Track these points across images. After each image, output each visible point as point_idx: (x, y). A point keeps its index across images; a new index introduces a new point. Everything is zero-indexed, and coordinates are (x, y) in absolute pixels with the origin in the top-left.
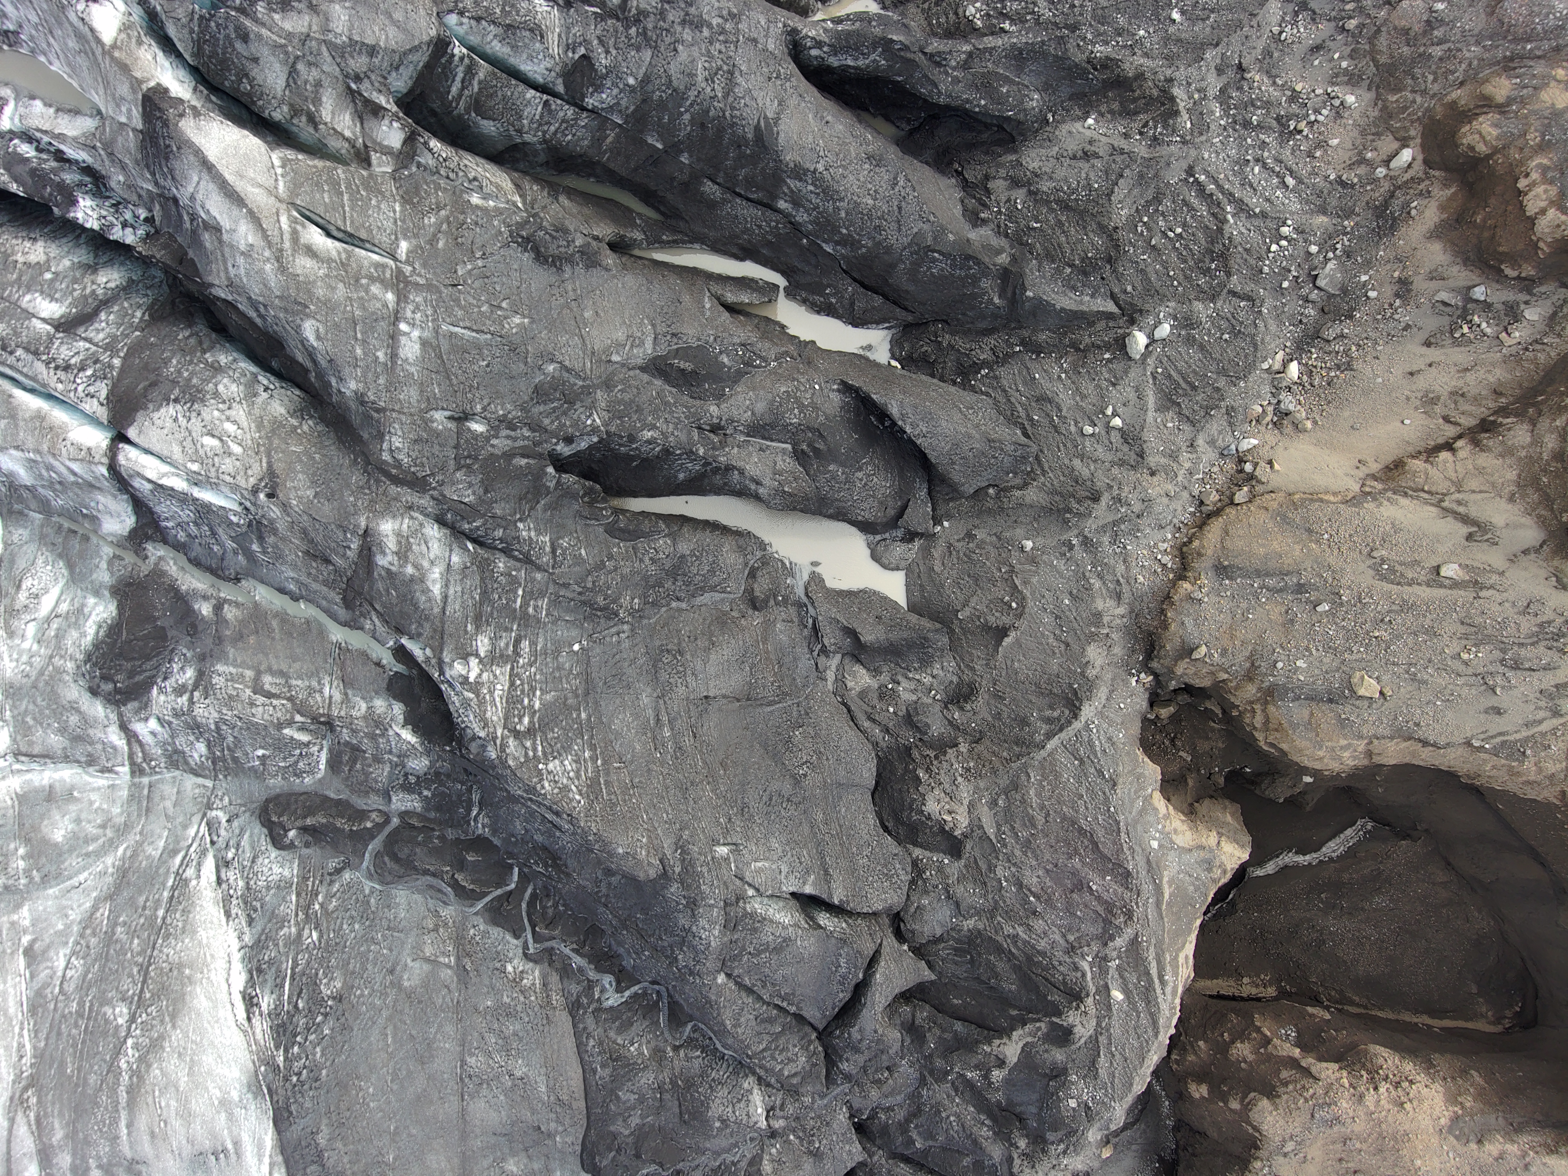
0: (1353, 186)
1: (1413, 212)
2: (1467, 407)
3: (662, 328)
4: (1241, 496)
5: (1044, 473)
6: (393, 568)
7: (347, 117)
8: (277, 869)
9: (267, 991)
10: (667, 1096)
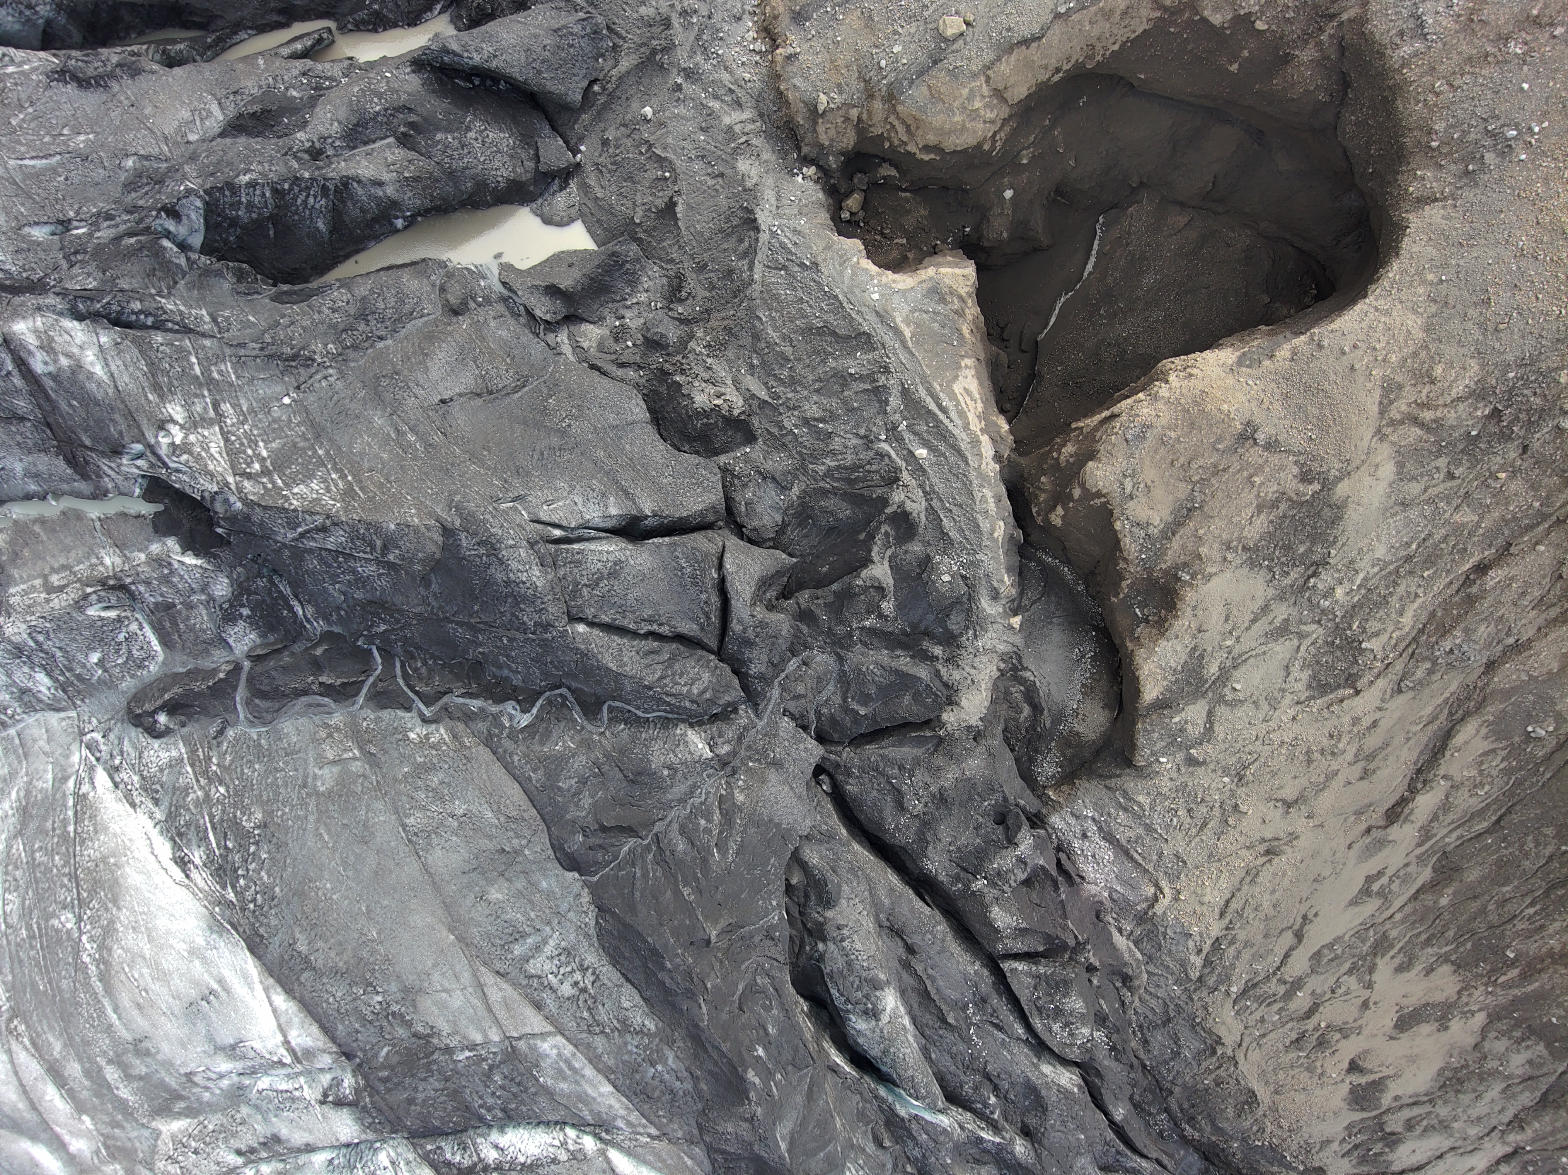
3: (221, 94)
6: (51, 368)
8: (164, 755)
9: (194, 847)
10: (605, 768)
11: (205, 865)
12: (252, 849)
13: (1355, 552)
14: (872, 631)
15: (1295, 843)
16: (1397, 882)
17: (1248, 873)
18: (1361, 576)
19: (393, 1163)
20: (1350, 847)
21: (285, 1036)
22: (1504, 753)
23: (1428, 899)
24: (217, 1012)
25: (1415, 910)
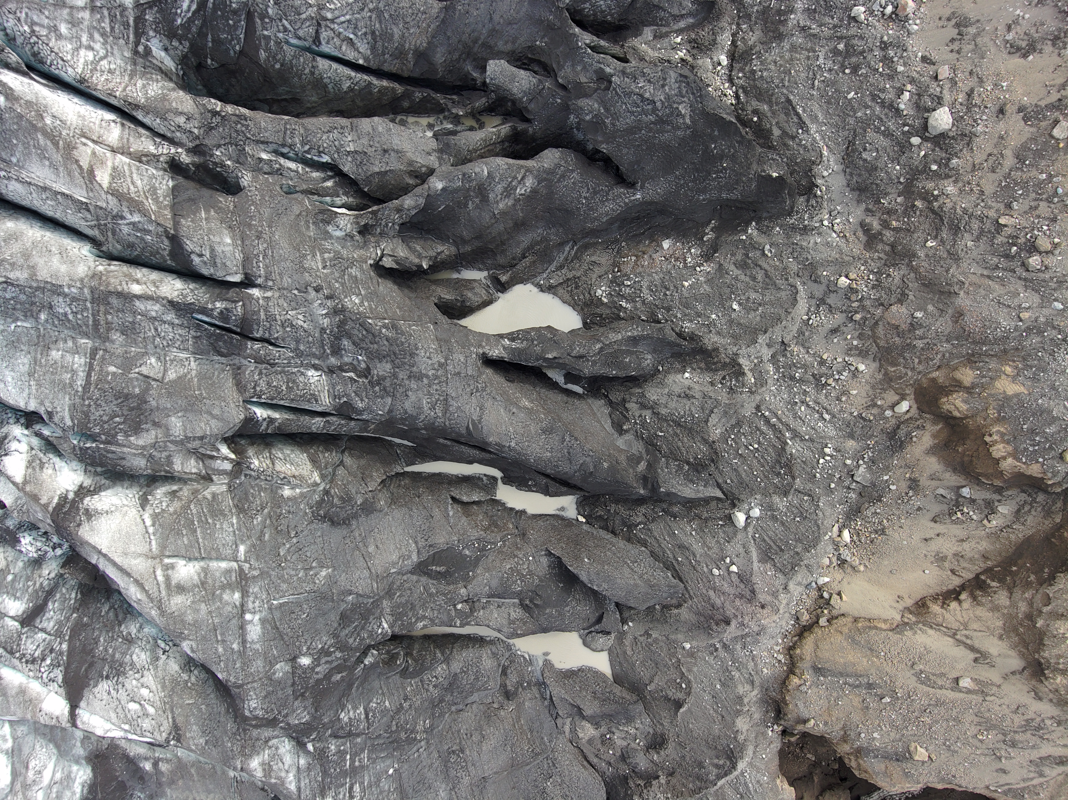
0: (870, 421)
1: (914, 439)
2: (965, 565)
3: (422, 543)
4: (823, 621)
5: (691, 598)
7: (193, 461)
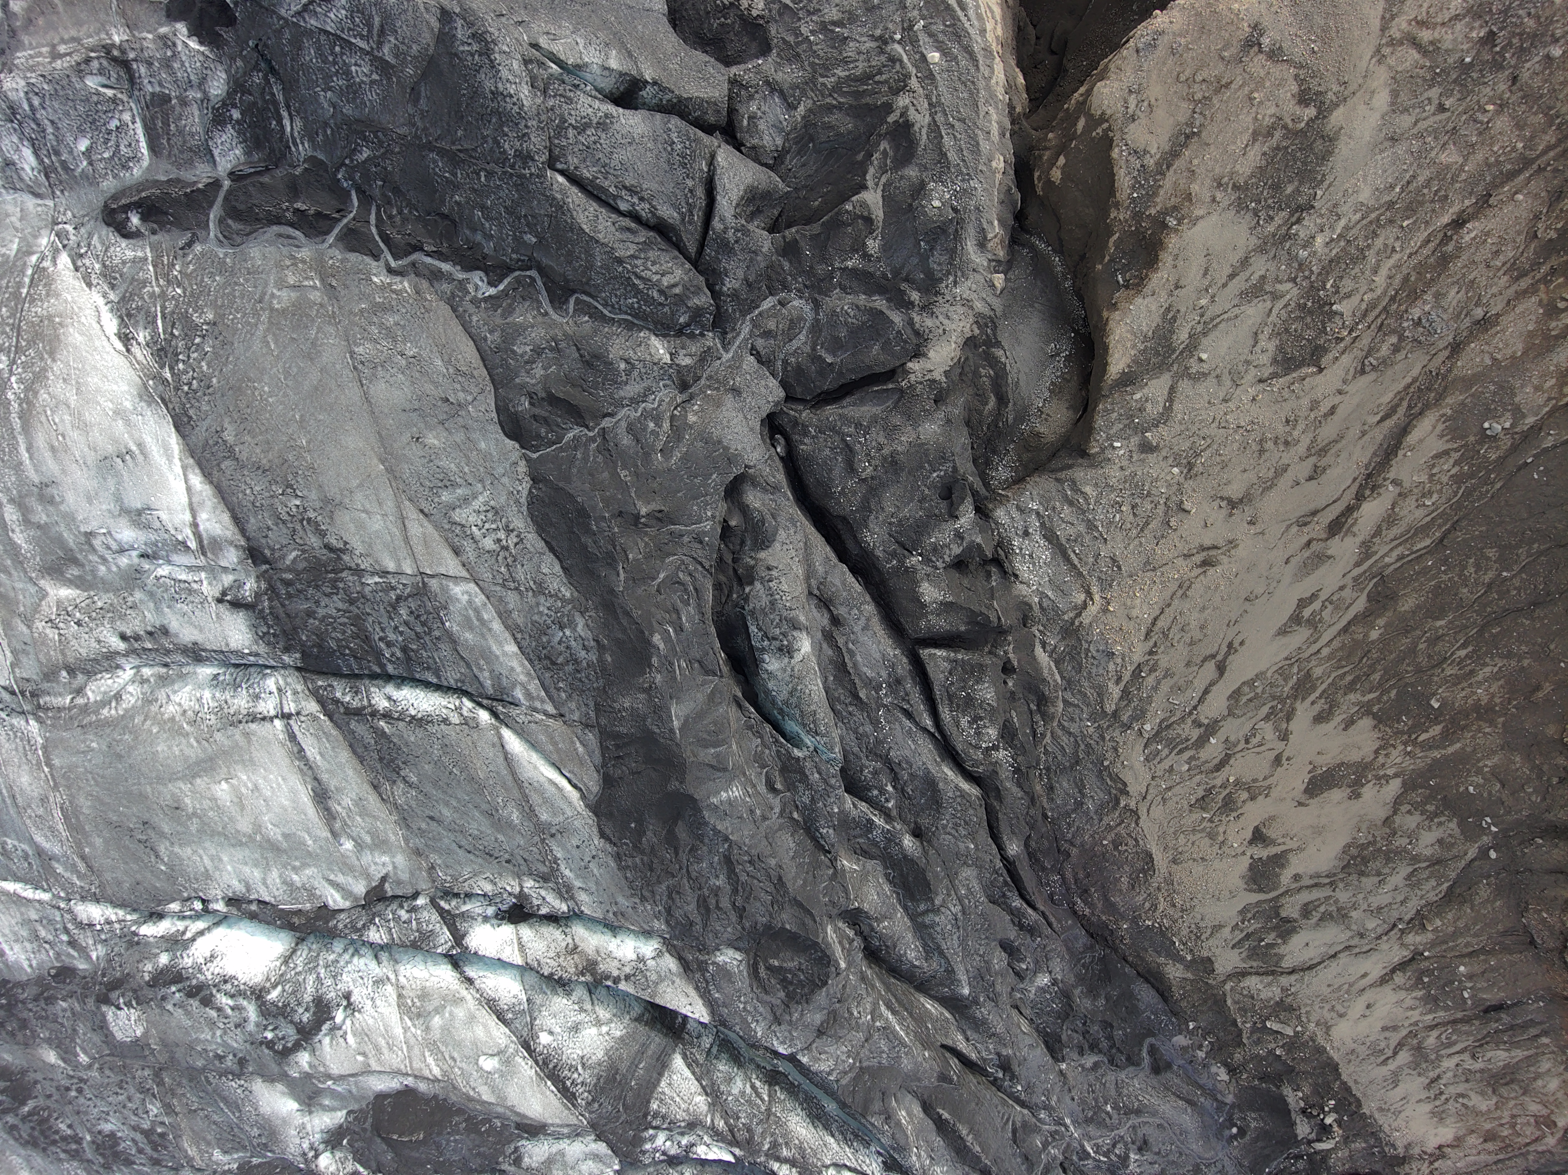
8: (129, 253)
9: (141, 328)
10: (563, 345)
11: (148, 345)
12: (198, 340)
13: (1340, 194)
14: (854, 271)
15: (1233, 552)
16: (1330, 607)
17: (1180, 587)
18: (1343, 222)
19: (280, 690)
20: (1287, 562)
21: (194, 517)
22: (1456, 455)
23: (1358, 632)
24: (130, 472)
25: (1344, 645)
